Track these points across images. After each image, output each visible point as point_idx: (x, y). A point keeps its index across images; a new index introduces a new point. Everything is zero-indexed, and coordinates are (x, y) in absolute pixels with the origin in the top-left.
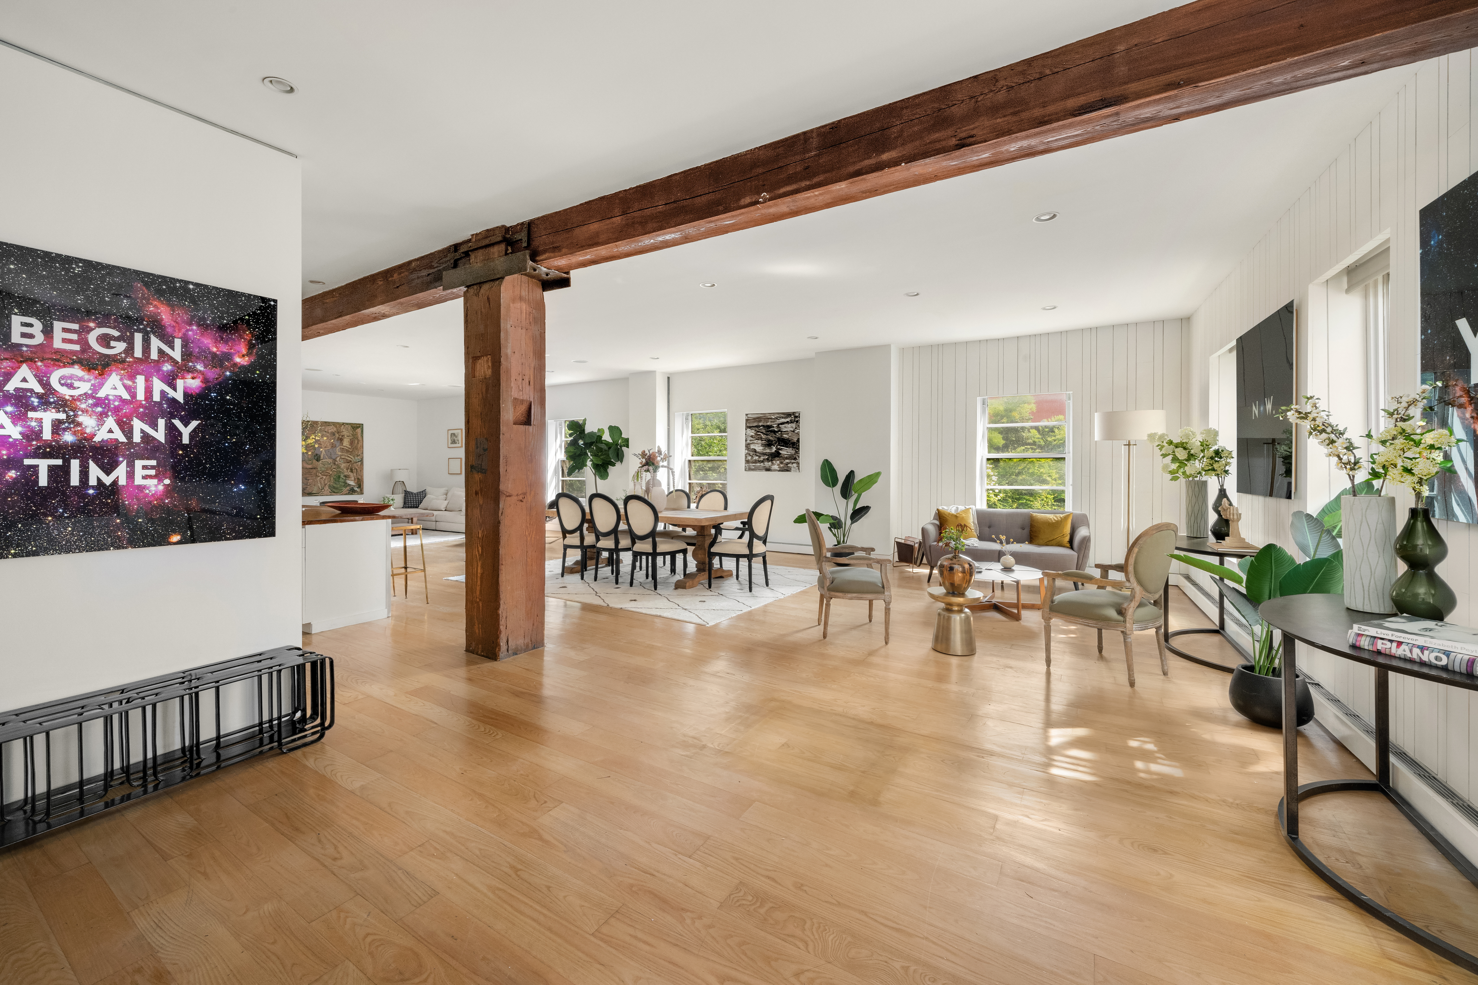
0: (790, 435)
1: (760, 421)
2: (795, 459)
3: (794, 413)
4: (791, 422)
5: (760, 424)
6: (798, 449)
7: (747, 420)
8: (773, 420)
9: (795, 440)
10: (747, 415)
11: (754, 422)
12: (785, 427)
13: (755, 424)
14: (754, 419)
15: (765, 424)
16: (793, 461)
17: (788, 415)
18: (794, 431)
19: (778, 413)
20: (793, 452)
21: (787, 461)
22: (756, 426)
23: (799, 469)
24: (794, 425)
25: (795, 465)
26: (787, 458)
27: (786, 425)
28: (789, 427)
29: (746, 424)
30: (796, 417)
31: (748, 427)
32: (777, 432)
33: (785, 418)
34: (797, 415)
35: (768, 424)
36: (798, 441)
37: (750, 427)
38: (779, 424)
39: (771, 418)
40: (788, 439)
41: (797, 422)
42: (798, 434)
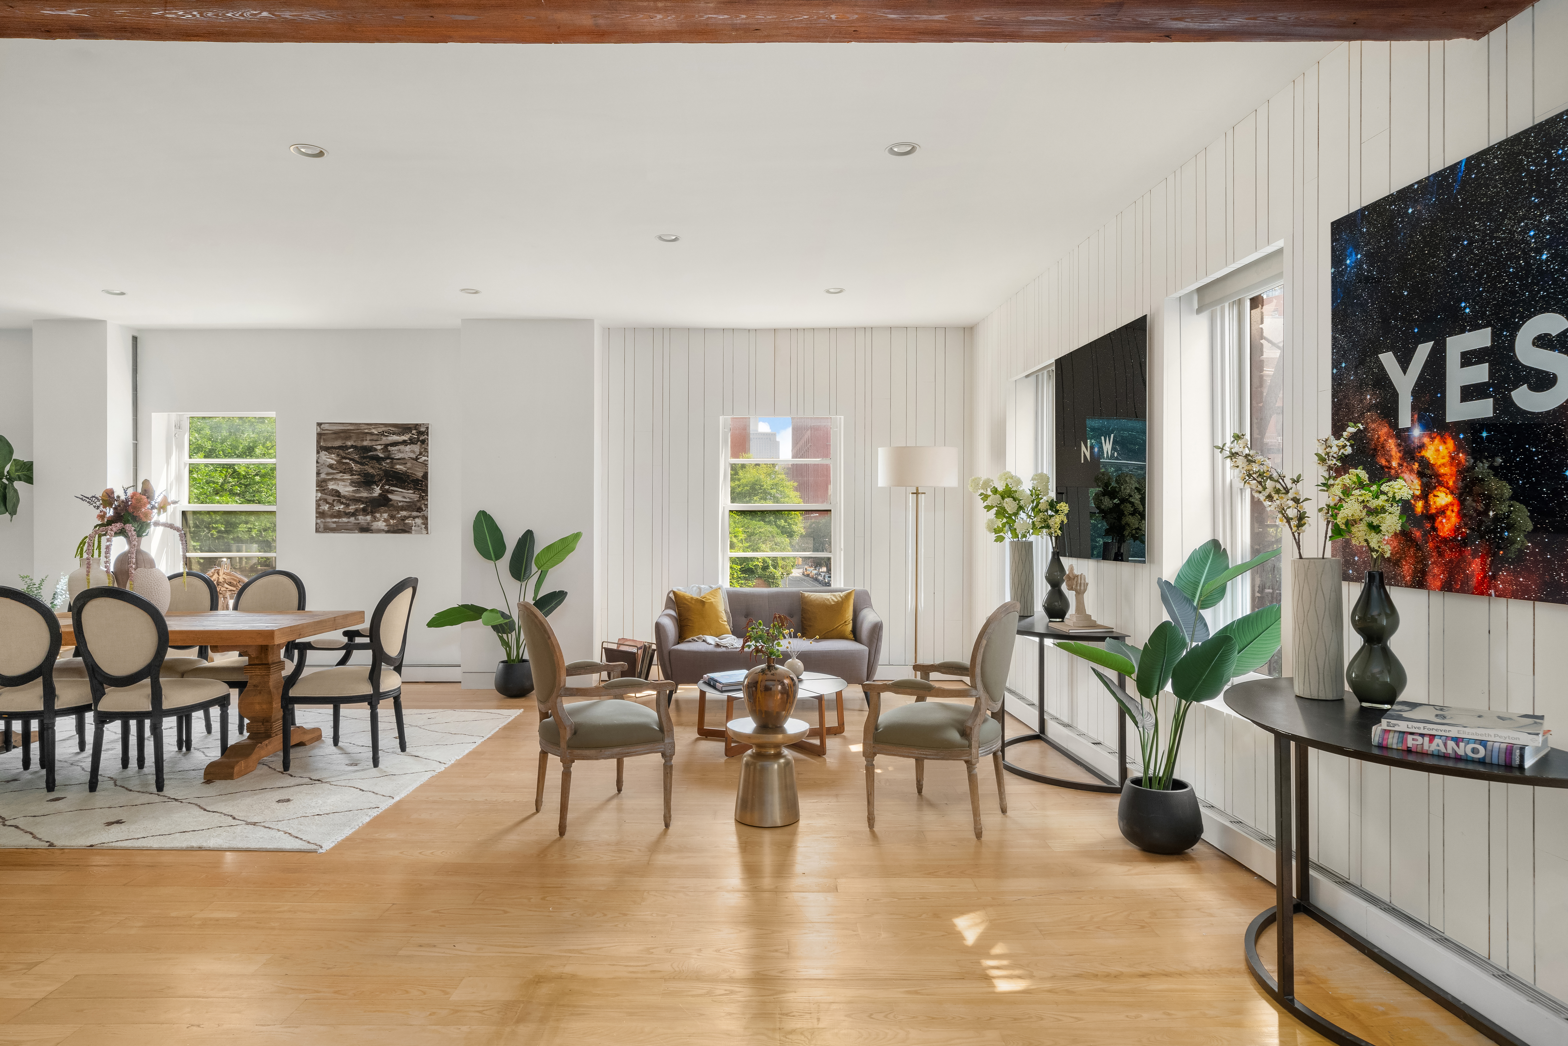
0: (409, 465)
1: (348, 438)
2: (419, 510)
3: (416, 426)
4: (412, 442)
5: (349, 443)
6: (426, 491)
7: (320, 435)
8: (375, 437)
9: (420, 475)
10: (319, 424)
11: (336, 439)
12: (399, 451)
13: (338, 443)
14: (336, 433)
15: (359, 444)
16: (415, 514)
17: (405, 428)
18: (416, 459)
19: (386, 425)
20: (415, 497)
21: (404, 513)
22: (339, 448)
23: (426, 528)
24: (416, 448)
25: (419, 521)
26: (403, 509)
27: (402, 447)
28: (408, 452)
29: (318, 442)
30: (420, 433)
31: (320, 449)
32: (383, 459)
33: (399, 434)
34: (423, 429)
35: (365, 443)
36: (425, 476)
37: (327, 449)
38: (386, 446)
39: (372, 434)
40: (405, 474)
41: (423, 442)
42: (425, 464)
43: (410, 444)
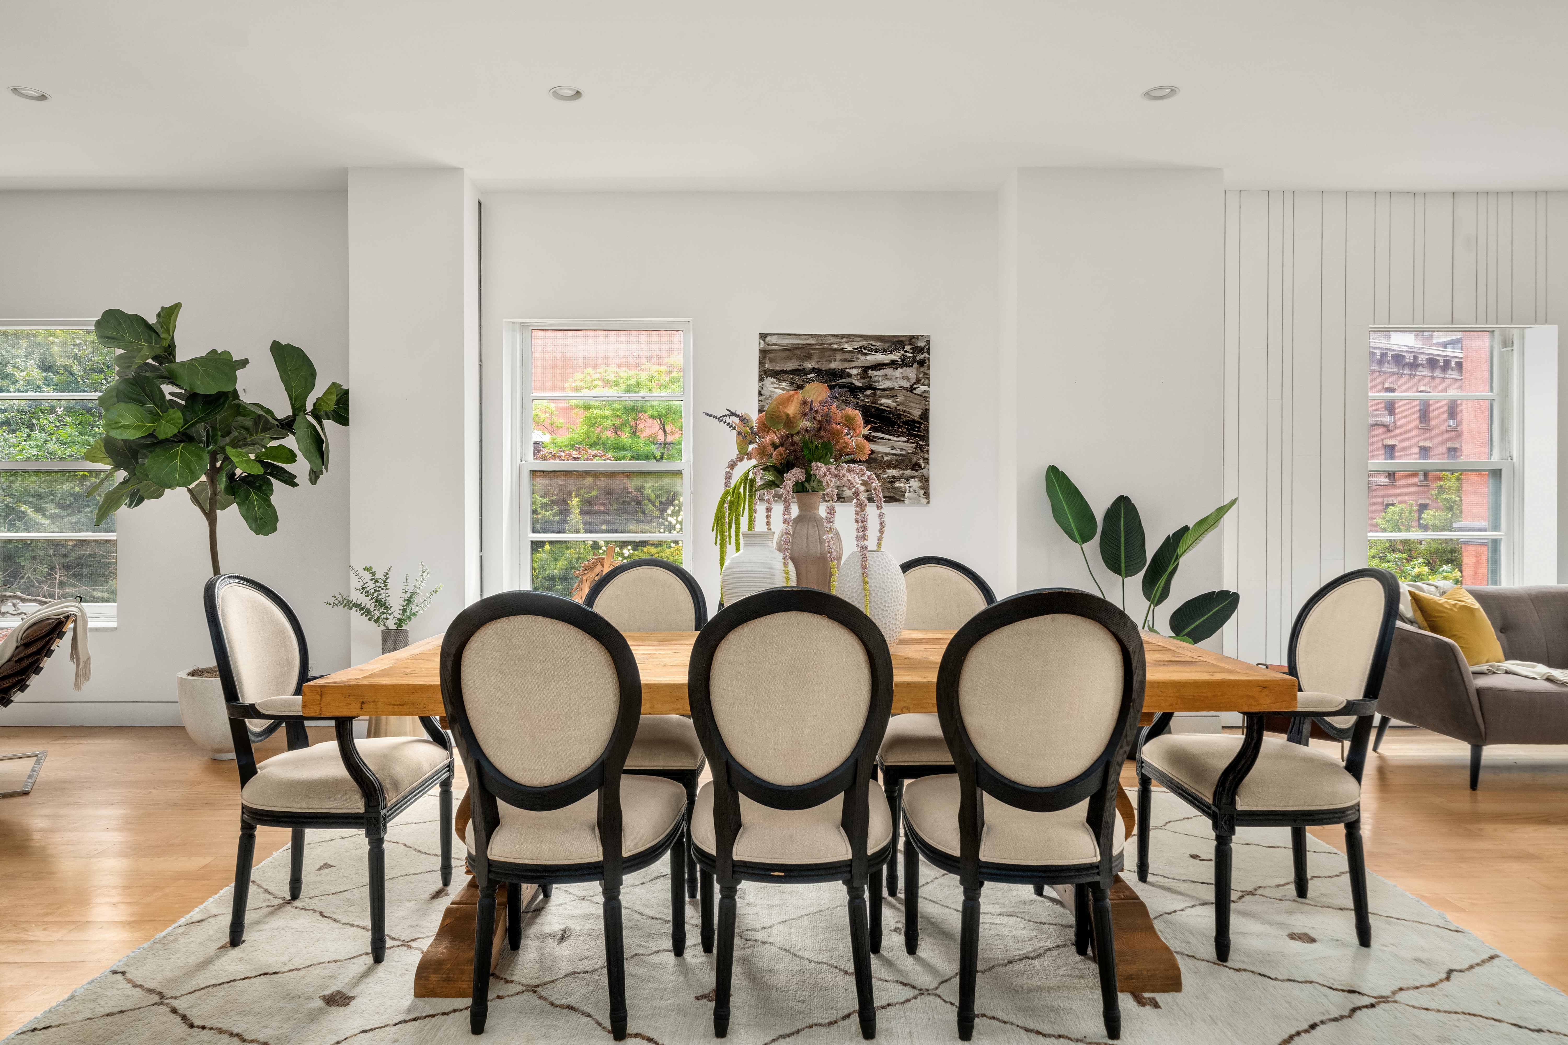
0: (900, 398)
1: (808, 357)
2: (916, 467)
3: (911, 339)
4: (904, 363)
5: (809, 365)
6: (925, 438)
7: (764, 353)
8: (848, 356)
9: (916, 413)
10: (763, 336)
11: (789, 358)
12: (885, 377)
13: (792, 365)
14: (788, 349)
15: (824, 366)
16: (909, 473)
17: (895, 343)
18: (911, 390)
19: (864, 337)
20: (910, 447)
21: (892, 472)
22: (794, 372)
23: (927, 495)
24: (911, 373)
25: (915, 484)
26: (891, 465)
27: (889, 371)
28: (898, 378)
29: (761, 363)
30: (917, 350)
31: (765, 374)
32: (861, 389)
33: (884, 351)
34: (921, 344)
35: (833, 365)
36: (925, 415)
37: (776, 374)
38: (866, 369)
39: (844, 351)
40: (894, 412)
41: (922, 363)
42: (925, 397)
43: (902, 366)
